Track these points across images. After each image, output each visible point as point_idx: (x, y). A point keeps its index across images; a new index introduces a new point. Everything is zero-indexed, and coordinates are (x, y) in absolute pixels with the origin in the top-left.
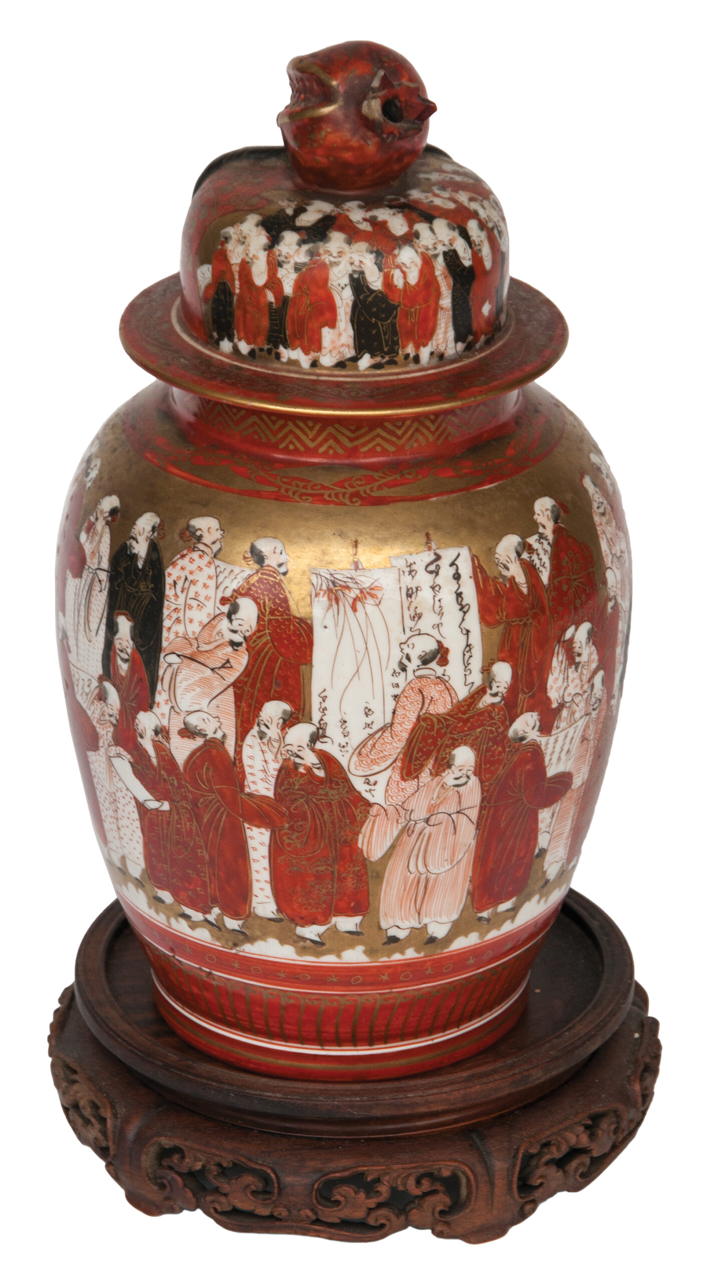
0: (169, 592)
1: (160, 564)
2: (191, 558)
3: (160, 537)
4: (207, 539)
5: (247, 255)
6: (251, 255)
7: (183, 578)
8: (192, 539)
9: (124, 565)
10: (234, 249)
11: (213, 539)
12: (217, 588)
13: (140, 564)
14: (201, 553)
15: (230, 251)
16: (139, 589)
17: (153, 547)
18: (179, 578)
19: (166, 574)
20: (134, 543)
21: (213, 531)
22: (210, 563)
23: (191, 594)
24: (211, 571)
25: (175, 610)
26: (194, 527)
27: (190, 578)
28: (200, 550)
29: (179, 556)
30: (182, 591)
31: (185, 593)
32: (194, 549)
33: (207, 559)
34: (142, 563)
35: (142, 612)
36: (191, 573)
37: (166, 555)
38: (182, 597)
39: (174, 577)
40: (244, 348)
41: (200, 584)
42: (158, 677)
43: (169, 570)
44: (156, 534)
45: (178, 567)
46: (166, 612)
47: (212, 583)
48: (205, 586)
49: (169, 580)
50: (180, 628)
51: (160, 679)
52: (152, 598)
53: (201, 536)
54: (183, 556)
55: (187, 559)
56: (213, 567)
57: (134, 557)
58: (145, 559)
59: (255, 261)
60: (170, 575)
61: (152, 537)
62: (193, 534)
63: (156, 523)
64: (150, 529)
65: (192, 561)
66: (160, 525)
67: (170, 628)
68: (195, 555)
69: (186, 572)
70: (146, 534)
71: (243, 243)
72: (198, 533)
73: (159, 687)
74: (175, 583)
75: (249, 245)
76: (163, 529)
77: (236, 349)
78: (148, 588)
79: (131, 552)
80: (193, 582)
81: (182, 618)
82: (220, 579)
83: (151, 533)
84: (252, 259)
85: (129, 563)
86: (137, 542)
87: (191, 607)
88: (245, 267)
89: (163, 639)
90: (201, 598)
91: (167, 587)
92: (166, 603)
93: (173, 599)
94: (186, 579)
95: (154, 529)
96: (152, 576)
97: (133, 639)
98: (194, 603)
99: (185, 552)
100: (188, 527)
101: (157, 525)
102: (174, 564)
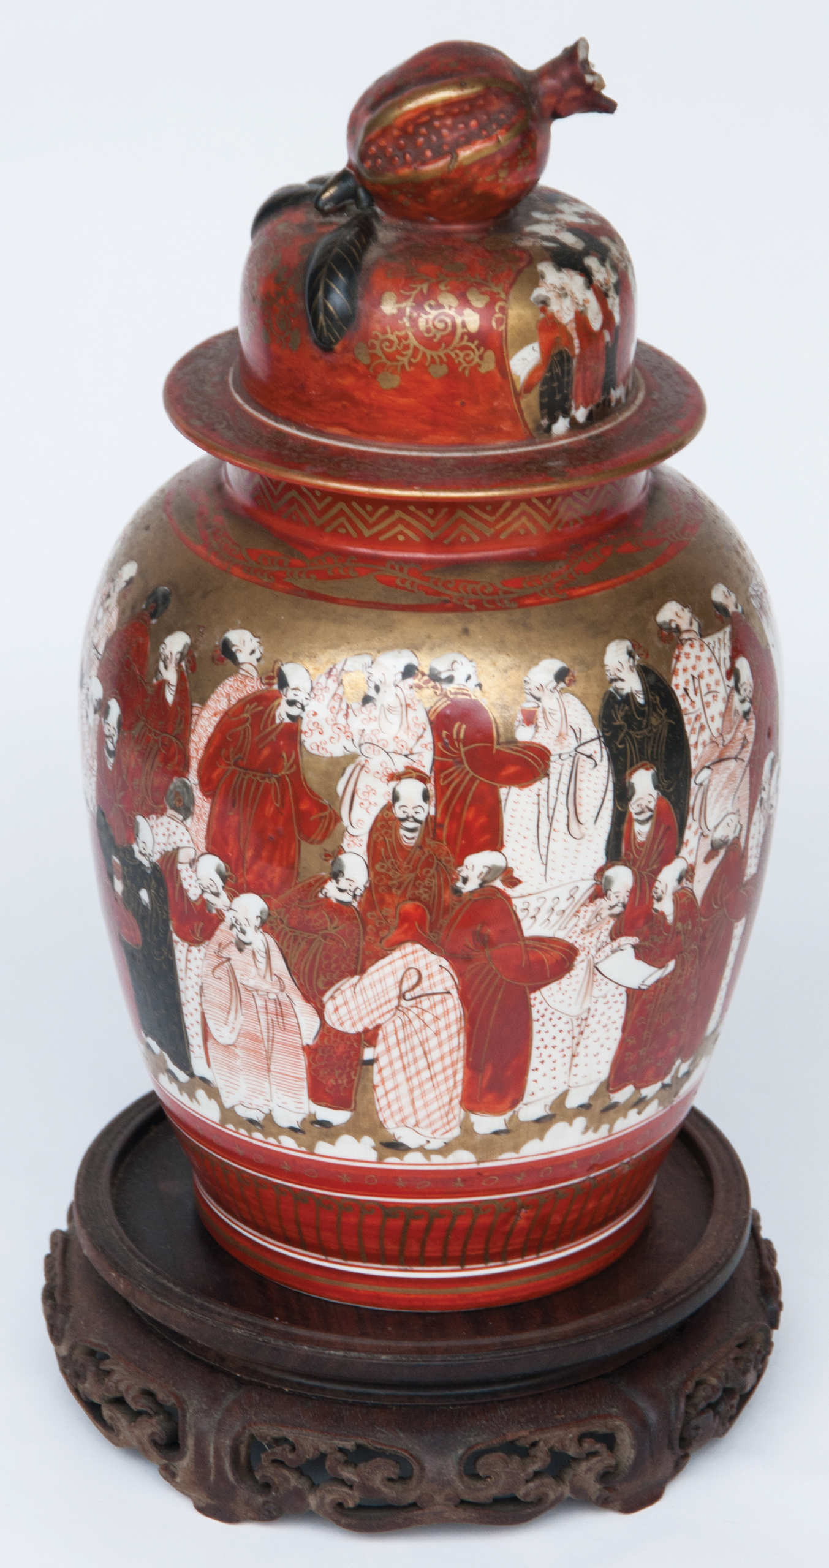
0: (684, 704)
1: (662, 683)
2: (686, 654)
3: (644, 657)
4: (684, 626)
5: (577, 304)
6: (581, 302)
7: (691, 679)
8: (672, 637)
9: (621, 714)
10: (561, 307)
11: (688, 621)
12: (719, 665)
13: (641, 700)
14: (689, 642)
15: (558, 311)
16: (652, 725)
17: (644, 672)
18: (687, 682)
19: (673, 687)
20: (619, 684)
21: (681, 613)
22: (701, 646)
23: (704, 690)
24: (706, 653)
25: (696, 719)
26: (665, 623)
27: (696, 674)
28: (686, 640)
29: (674, 661)
30: (696, 694)
31: (699, 694)
32: (681, 643)
33: (697, 643)
34: (642, 696)
35: (664, 748)
36: (694, 668)
37: (661, 670)
38: (697, 699)
39: (682, 685)
40: (581, 414)
41: (706, 674)
42: (688, 808)
43: (675, 681)
44: (637, 657)
45: (681, 672)
46: (688, 728)
47: (713, 665)
48: (711, 671)
49: (679, 693)
50: (705, 736)
51: (691, 810)
52: (671, 724)
53: (678, 626)
54: (678, 658)
55: (683, 658)
56: (706, 647)
57: (629, 698)
58: (643, 690)
59: (587, 305)
60: (677, 686)
61: (636, 663)
62: (670, 629)
63: (627, 647)
64: (627, 657)
65: (687, 656)
66: (633, 646)
67: (696, 743)
68: (687, 648)
69: (690, 671)
70: (626, 665)
71: (566, 295)
72: (673, 625)
73: (690, 820)
74: (686, 690)
75: (572, 293)
76: (640, 647)
77: (574, 423)
78: (661, 717)
79: (621, 696)
80: (701, 676)
81: (705, 724)
82: (717, 655)
83: (632, 660)
84: (584, 306)
85: (627, 708)
86: (622, 680)
87: (708, 704)
88: (581, 318)
89: (692, 759)
90: (713, 688)
91: (681, 700)
92: (685, 718)
93: (691, 709)
94: (693, 677)
95: (630, 654)
96: (661, 702)
97: (656, 787)
98: (709, 698)
99: (677, 652)
100: (660, 627)
101: (631, 648)
102: (675, 672)
